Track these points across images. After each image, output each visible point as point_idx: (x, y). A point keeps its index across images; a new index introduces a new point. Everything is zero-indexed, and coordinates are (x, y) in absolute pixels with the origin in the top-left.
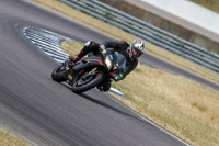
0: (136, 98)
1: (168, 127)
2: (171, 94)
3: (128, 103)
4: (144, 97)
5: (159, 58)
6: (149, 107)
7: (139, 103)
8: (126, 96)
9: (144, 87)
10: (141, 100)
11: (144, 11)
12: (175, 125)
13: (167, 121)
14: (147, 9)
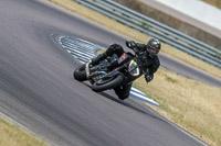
0: (172, 108)
1: (204, 138)
2: (208, 105)
3: (164, 113)
4: (179, 107)
5: (195, 68)
6: (185, 118)
7: (174, 114)
8: (161, 107)
9: (180, 98)
10: (177, 110)
11: (180, 22)
12: (211, 136)
13: (203, 132)
14: (182, 19)
